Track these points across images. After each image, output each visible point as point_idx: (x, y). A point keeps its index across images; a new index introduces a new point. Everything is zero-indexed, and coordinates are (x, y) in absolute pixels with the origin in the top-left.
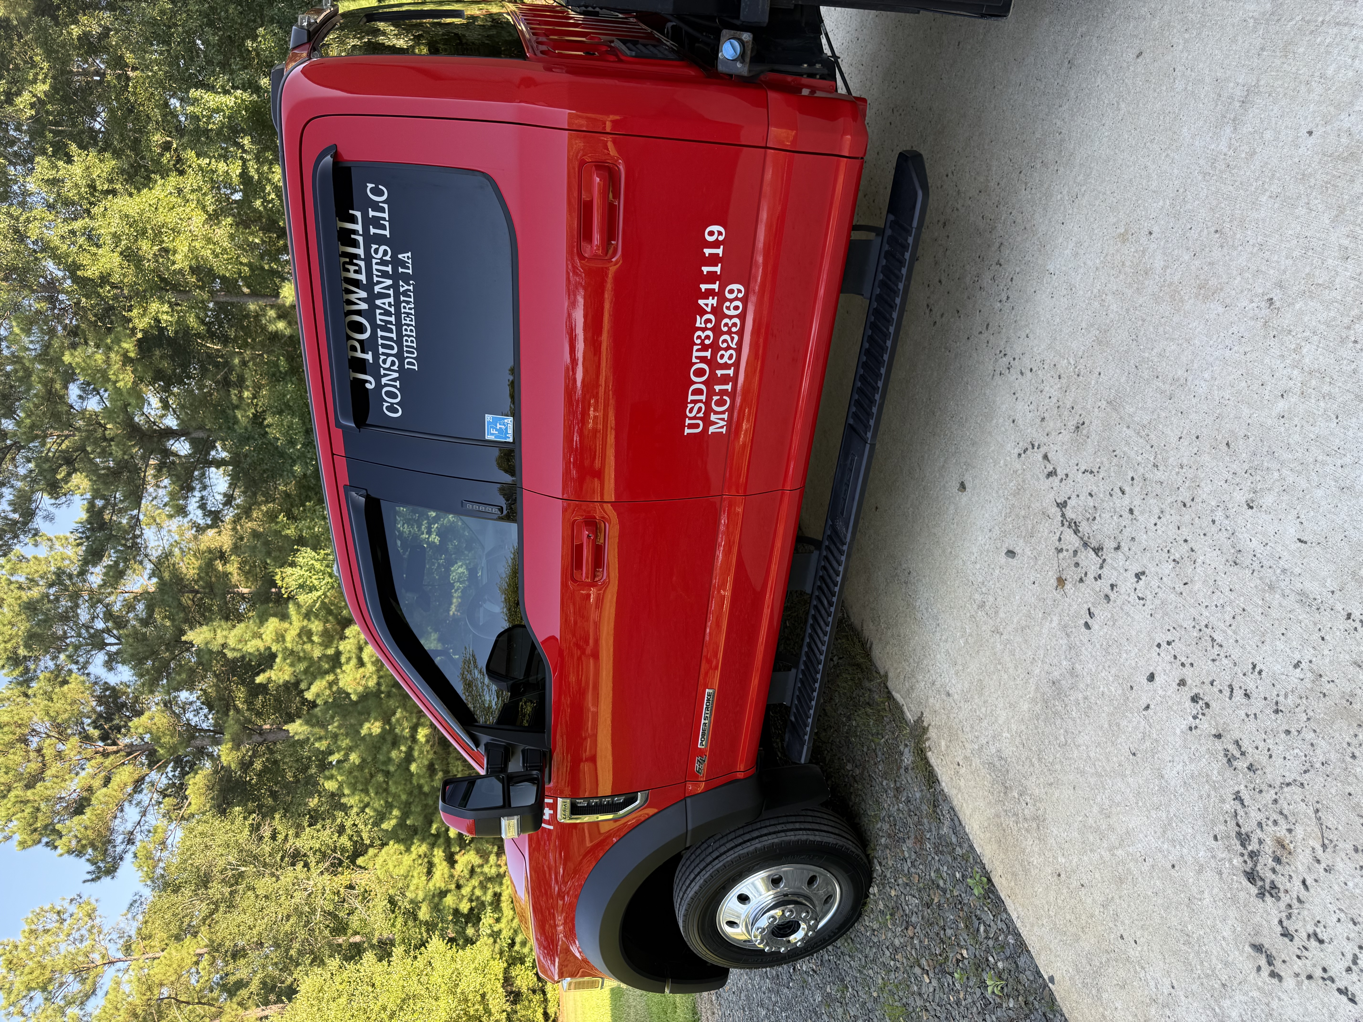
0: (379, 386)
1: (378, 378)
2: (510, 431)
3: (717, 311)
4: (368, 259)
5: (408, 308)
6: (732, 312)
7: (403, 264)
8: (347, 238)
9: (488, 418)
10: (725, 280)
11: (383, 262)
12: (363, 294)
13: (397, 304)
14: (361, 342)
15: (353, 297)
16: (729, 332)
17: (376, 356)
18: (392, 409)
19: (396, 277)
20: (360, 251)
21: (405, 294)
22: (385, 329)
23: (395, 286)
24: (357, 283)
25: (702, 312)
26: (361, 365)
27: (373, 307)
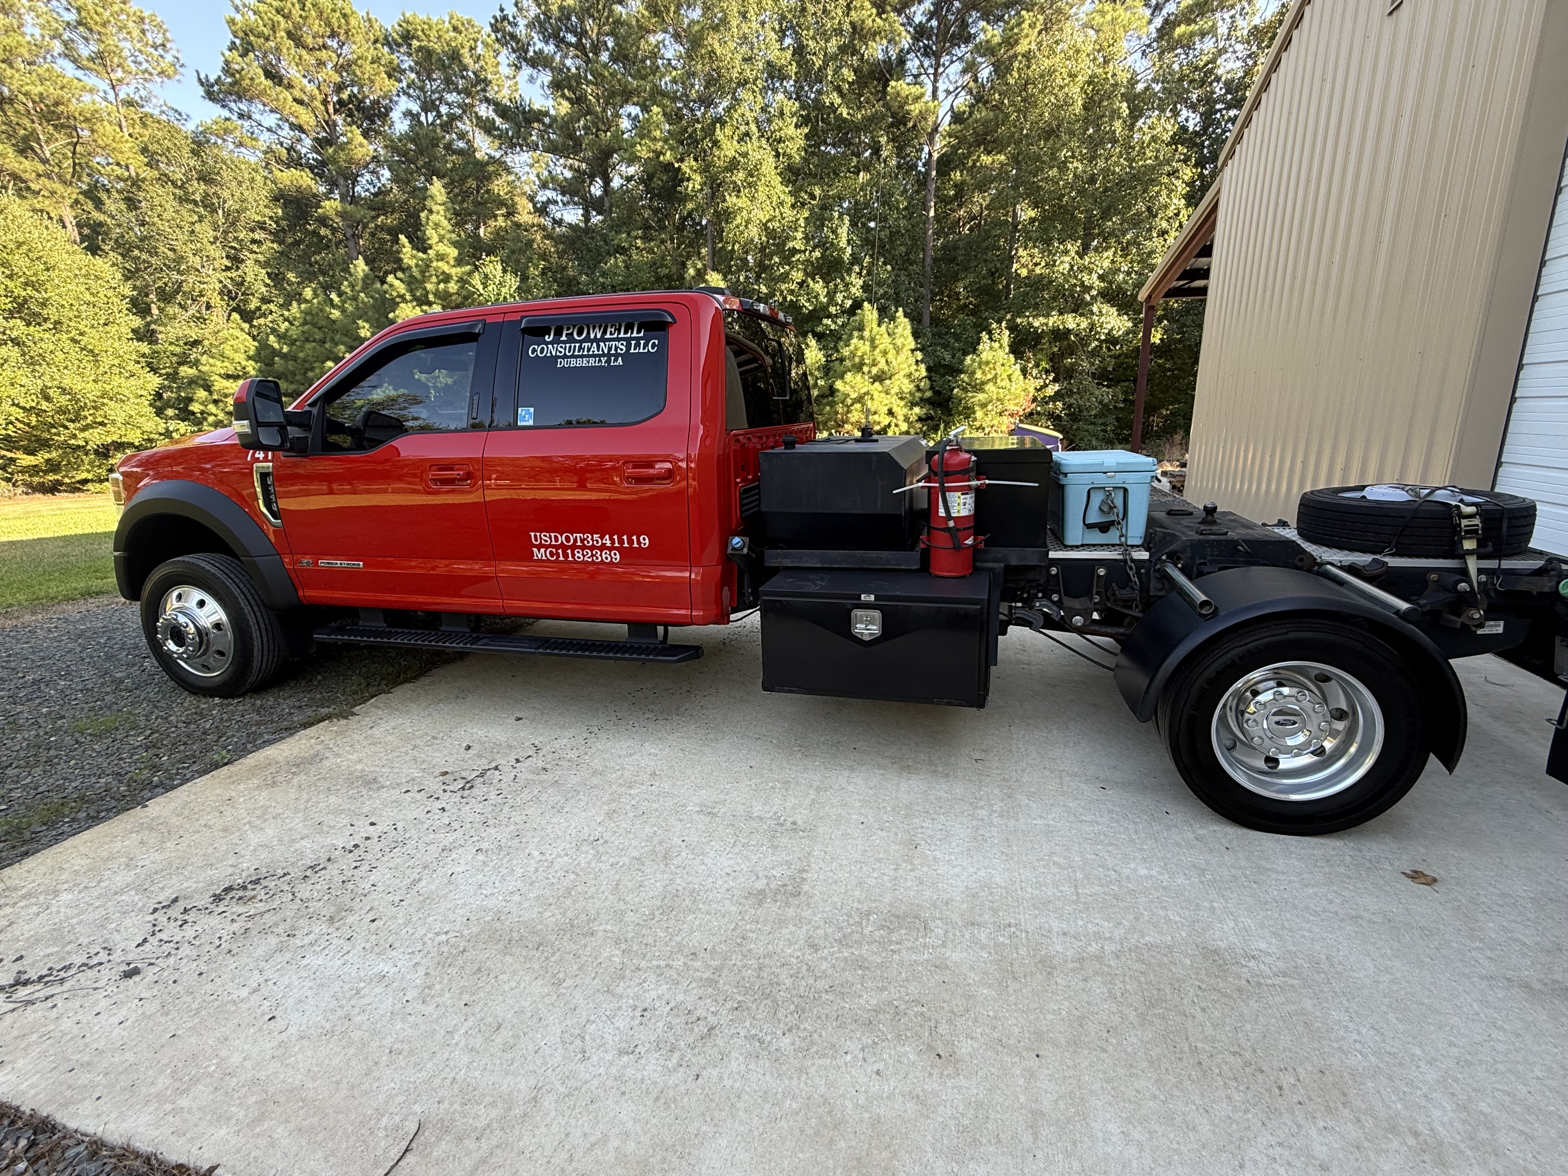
0: (547, 344)
1: (552, 343)
2: (524, 424)
3: (603, 547)
4: (618, 339)
5: (592, 362)
6: (604, 556)
7: (616, 360)
8: (629, 327)
9: (532, 410)
10: (620, 549)
11: (616, 348)
12: (599, 336)
13: (594, 356)
14: (572, 334)
15: (597, 330)
16: (593, 555)
17: (564, 342)
18: (534, 351)
19: (609, 355)
20: (622, 335)
21: (600, 361)
22: (580, 347)
23: (604, 355)
24: (605, 333)
25: (602, 538)
26: (558, 333)
27: (592, 342)
